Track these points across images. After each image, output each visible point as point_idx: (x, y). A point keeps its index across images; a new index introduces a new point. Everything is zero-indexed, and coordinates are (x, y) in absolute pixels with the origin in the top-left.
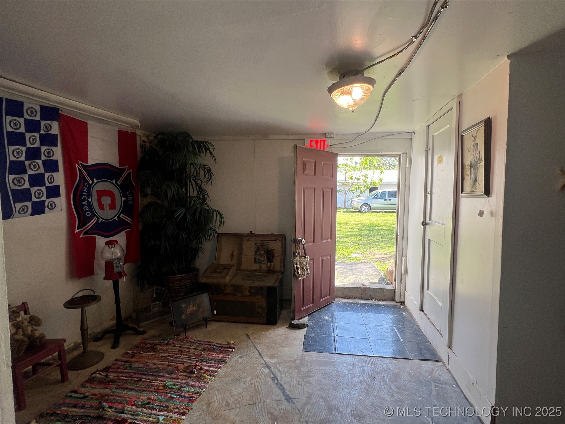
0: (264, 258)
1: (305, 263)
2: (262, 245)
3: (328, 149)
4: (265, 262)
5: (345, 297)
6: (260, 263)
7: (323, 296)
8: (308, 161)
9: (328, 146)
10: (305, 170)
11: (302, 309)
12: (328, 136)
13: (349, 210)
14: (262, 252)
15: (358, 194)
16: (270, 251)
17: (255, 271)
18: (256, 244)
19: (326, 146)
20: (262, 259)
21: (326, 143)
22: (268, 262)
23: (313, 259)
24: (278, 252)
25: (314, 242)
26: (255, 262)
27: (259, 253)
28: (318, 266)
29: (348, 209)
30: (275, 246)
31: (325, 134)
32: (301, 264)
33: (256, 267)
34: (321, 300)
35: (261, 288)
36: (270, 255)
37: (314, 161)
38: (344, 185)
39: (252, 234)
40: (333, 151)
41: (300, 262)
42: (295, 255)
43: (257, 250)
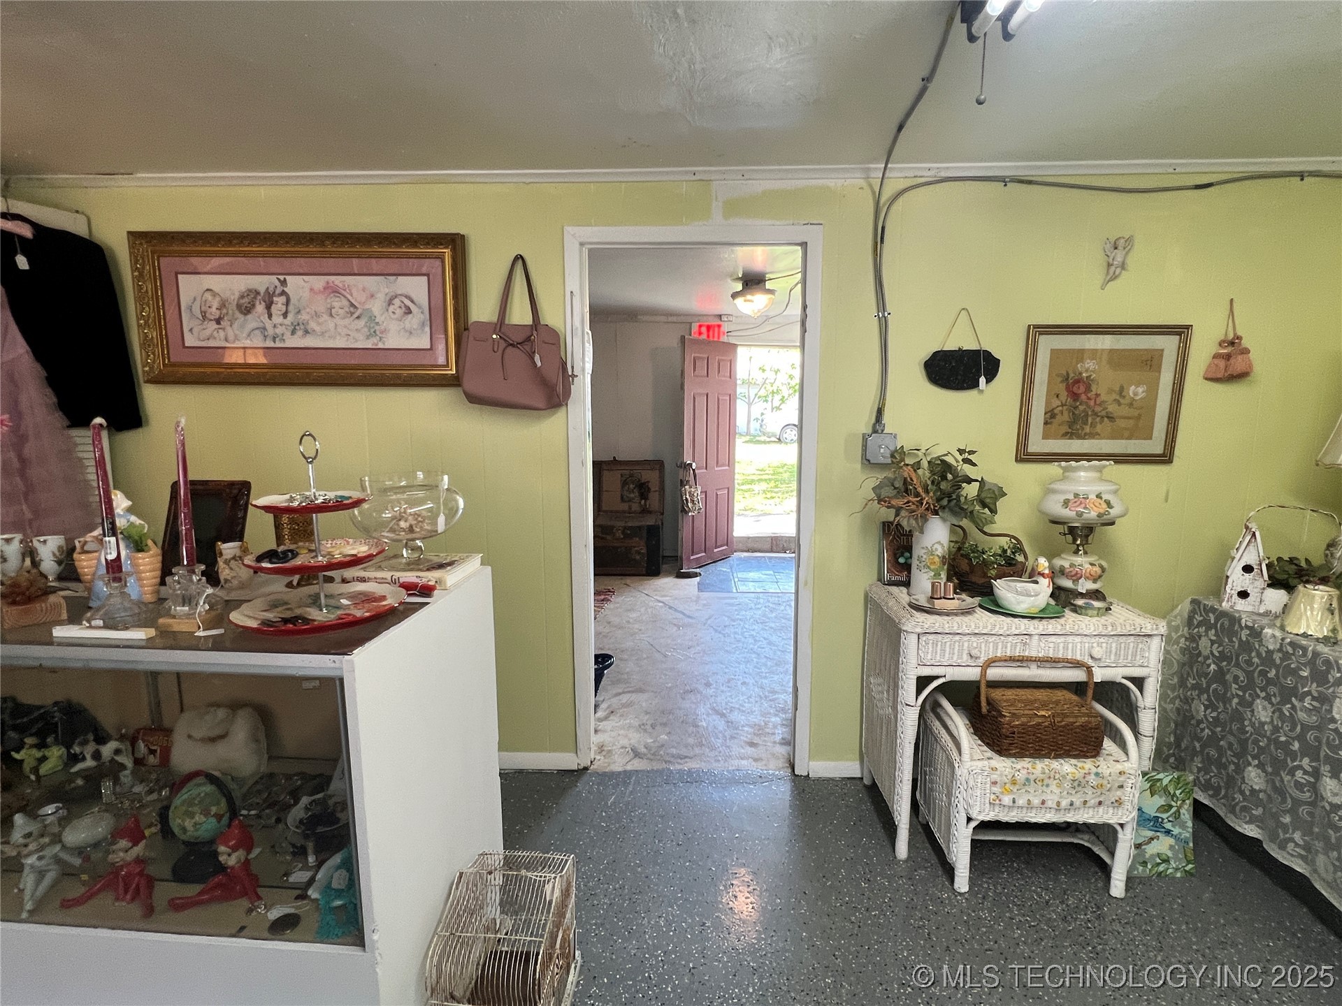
0: (635, 495)
1: (695, 494)
2: (631, 476)
3: (724, 339)
4: (637, 500)
5: (748, 551)
6: (630, 501)
7: (718, 544)
8: (699, 358)
9: (724, 334)
10: (694, 370)
11: (692, 558)
12: (724, 318)
13: (758, 438)
14: (632, 486)
15: (776, 403)
16: (644, 484)
17: (624, 512)
18: (622, 475)
19: (721, 334)
20: (632, 495)
21: (722, 329)
22: (641, 499)
23: (706, 492)
24: (654, 486)
25: (706, 468)
26: (623, 500)
27: (626, 488)
28: (712, 503)
29: (755, 436)
30: (650, 477)
31: (720, 316)
32: (691, 495)
33: (625, 507)
34: (715, 550)
35: (640, 528)
36: (643, 489)
37: (706, 356)
38: (747, 386)
39: (615, 461)
40: (732, 341)
41: (690, 493)
42: (682, 483)
43: (625, 483)
